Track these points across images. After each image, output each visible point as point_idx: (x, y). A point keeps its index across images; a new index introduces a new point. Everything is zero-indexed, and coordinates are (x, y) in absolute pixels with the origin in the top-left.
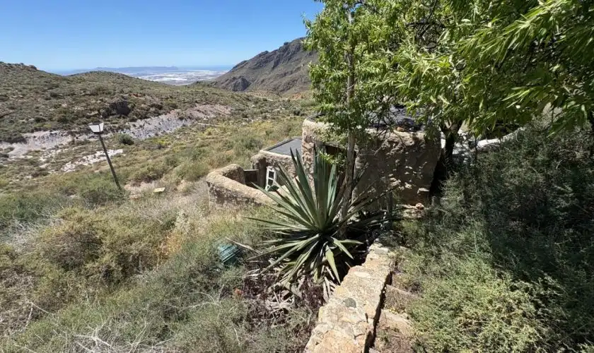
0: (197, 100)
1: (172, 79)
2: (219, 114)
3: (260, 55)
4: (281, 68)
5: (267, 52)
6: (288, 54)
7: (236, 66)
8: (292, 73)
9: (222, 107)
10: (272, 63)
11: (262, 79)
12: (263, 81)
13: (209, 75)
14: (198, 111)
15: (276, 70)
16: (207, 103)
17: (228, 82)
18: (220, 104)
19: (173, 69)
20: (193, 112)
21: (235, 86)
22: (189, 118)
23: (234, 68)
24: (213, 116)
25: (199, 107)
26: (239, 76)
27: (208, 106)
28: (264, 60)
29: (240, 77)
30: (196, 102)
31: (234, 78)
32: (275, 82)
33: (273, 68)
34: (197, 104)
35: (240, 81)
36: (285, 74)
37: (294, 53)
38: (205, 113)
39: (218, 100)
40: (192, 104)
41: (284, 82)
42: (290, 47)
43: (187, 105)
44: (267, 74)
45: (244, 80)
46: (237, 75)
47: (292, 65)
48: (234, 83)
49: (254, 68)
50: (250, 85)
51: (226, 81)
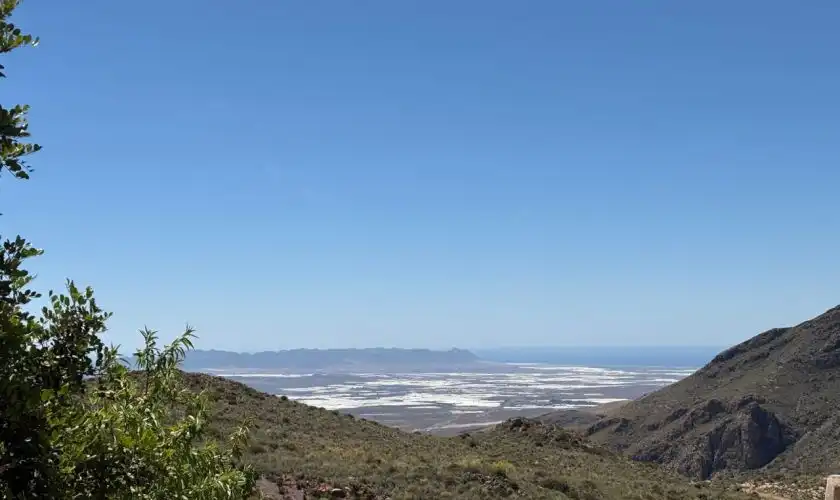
7: (731, 354)
17: (681, 421)
21: (715, 441)
23: (719, 359)
26: (738, 398)
29: (743, 404)
31: (715, 408)
35: (742, 419)
45: (760, 417)
46: (731, 391)
48: (711, 427)
49: (821, 365)
50: (792, 442)
51: (675, 417)
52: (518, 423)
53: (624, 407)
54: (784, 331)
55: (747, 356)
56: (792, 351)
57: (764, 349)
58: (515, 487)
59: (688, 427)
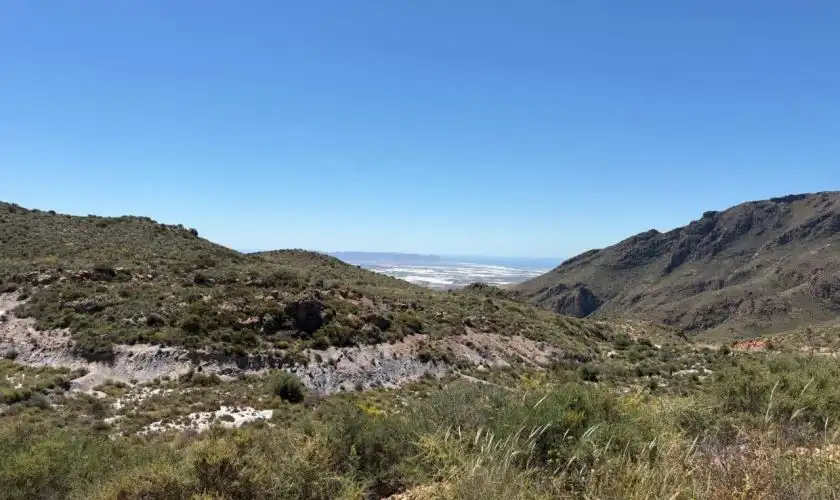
0: (472, 318)
1: (423, 279)
2: (520, 361)
3: (635, 240)
4: (691, 272)
5: (654, 232)
6: (714, 238)
7: (571, 261)
8: (721, 284)
9: (530, 344)
10: (666, 259)
11: (633, 293)
12: (637, 299)
13: (501, 276)
14: (469, 344)
15: (676, 273)
16: (495, 331)
17: (544, 294)
18: (528, 336)
19: (431, 260)
20: (454, 346)
21: (561, 304)
22: (445, 359)
23: (565, 263)
24: (501, 362)
25: (471, 335)
26: (574, 283)
27: (494, 339)
28: (644, 250)
29: (576, 286)
30: (468, 323)
31: (562, 288)
32: (670, 306)
33: (669, 270)
34: (468, 329)
35: (576, 293)
36: (702, 287)
37: (730, 238)
38: (484, 352)
39: (520, 325)
40: (459, 326)
41: (698, 306)
42: (720, 224)
43: (447, 328)
44: (649, 281)
45: (584, 293)
46: (568, 281)
47: (726, 264)
48: (560, 297)
49: (615, 268)
50: (600, 305)
51: (541, 292)
52: (477, 285)
53: (518, 286)
54: (598, 251)
55: (578, 262)
56: (602, 261)
57: (587, 259)
58: (497, 308)
59: (548, 296)
